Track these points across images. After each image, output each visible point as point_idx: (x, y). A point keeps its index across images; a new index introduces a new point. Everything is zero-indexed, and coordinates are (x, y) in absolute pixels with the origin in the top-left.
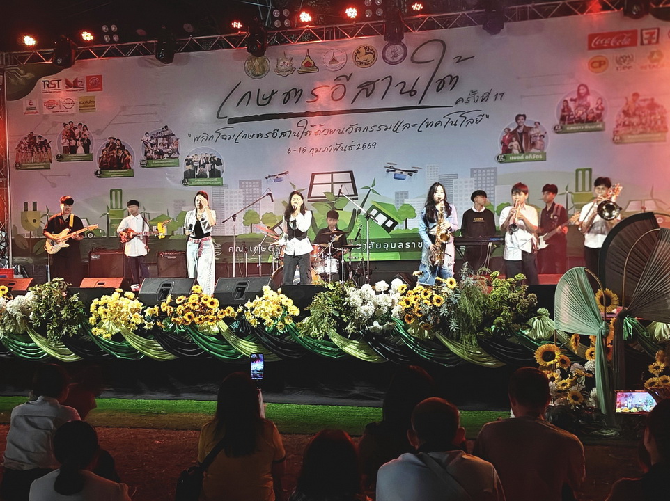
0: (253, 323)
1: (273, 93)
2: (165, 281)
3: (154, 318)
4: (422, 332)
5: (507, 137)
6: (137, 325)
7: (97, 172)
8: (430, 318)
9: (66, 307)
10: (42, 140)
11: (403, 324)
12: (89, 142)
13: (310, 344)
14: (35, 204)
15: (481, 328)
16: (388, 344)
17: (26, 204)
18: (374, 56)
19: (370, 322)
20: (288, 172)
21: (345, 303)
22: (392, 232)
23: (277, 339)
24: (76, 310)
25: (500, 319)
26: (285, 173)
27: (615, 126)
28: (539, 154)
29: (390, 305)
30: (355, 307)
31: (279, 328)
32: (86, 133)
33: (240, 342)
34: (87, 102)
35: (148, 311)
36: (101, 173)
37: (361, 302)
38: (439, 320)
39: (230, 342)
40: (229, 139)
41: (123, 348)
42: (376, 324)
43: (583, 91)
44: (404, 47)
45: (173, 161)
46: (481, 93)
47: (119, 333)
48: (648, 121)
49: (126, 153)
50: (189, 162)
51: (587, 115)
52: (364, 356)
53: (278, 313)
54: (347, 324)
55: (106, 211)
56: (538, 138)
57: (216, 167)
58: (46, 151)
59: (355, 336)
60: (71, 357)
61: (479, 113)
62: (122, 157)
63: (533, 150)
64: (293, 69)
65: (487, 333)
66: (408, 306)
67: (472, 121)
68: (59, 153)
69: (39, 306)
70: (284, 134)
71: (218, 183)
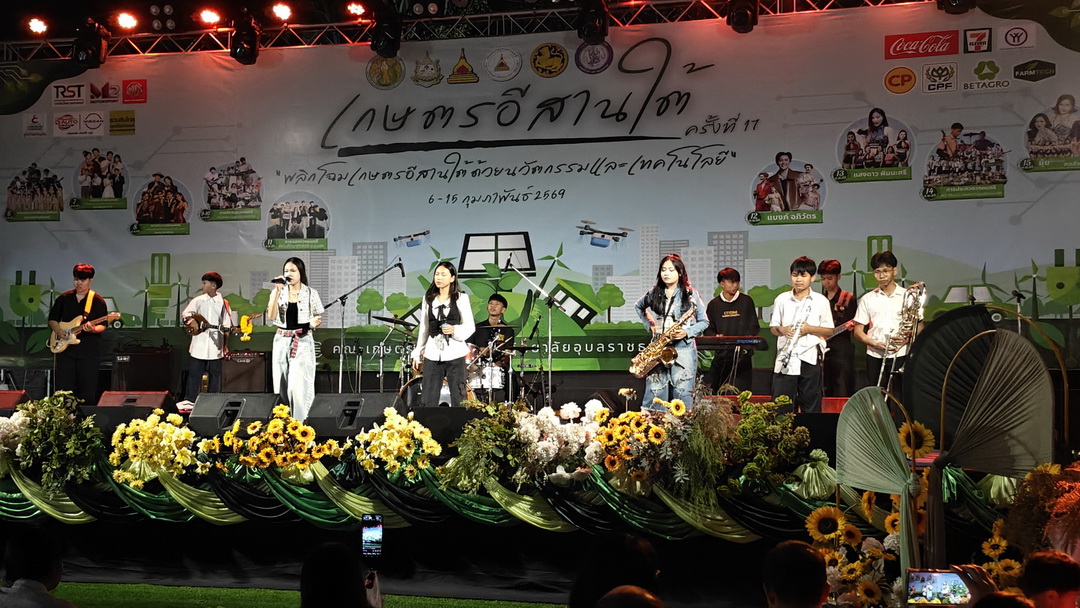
0: (367, 467)
1: (409, 111)
2: (233, 397)
3: (212, 455)
4: (631, 485)
5: (763, 186)
6: (184, 467)
7: (132, 226)
8: (644, 463)
9: (73, 437)
10: (50, 176)
11: (603, 472)
12: (122, 180)
13: (457, 500)
14: (33, 274)
15: (723, 480)
16: (578, 503)
17: (19, 274)
18: (563, 61)
19: (551, 466)
20: (428, 232)
21: (513, 437)
22: (587, 327)
23: (405, 493)
24: (90, 441)
25: (752, 465)
26: (424, 234)
27: (927, 174)
28: (811, 213)
29: (583, 441)
30: (528, 444)
31: (408, 475)
32: (119, 166)
33: (347, 496)
34: (122, 119)
35: (202, 446)
36: (139, 228)
37: (539, 435)
38: (658, 465)
39: (330, 496)
40: (339, 180)
41: (161, 503)
42: (560, 470)
43: (877, 119)
44: (609, 49)
45: (251, 211)
46: (723, 121)
47: (156, 479)
48: (977, 168)
49: (179, 198)
50: (276, 213)
51: (885, 156)
52: (540, 521)
53: (407, 451)
54: (515, 470)
55: (143, 287)
56: (811, 189)
57: (318, 222)
58: (55, 193)
59: (527, 489)
60: (77, 517)
61: (722, 149)
62: (172, 204)
63: (803, 207)
64: (438, 79)
65: (733, 488)
66: (611, 443)
67: (710, 161)
68: (75, 196)
69: (32, 433)
70: (424, 173)
71: (321, 246)
